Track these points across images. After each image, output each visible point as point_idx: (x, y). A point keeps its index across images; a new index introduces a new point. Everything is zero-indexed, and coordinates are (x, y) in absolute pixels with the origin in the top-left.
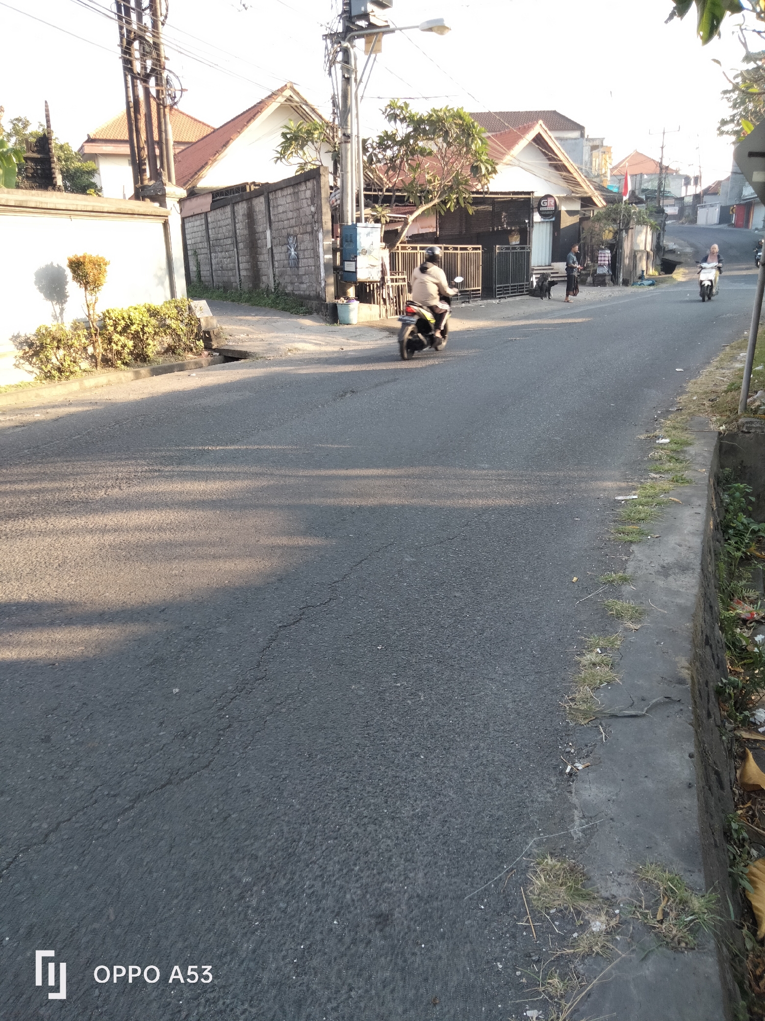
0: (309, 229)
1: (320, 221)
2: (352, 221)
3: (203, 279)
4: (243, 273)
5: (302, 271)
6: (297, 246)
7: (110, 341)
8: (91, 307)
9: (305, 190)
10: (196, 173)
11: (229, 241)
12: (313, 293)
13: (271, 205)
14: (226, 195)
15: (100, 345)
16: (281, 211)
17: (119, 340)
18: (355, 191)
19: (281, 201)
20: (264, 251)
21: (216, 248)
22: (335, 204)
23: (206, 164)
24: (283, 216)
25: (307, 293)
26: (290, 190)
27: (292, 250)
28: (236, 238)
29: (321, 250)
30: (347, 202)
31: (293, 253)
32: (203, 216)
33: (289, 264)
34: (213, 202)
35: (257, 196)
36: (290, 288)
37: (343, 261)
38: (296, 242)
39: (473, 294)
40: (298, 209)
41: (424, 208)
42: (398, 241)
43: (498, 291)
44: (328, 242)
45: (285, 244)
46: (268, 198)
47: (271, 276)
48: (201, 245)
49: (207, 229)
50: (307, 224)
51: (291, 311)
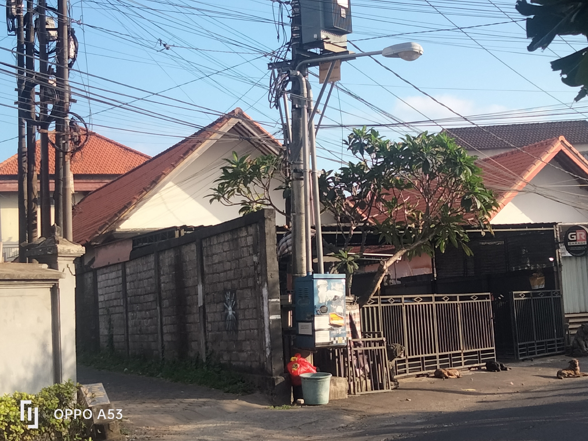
0: (250, 283)
1: (264, 273)
2: (308, 272)
3: (116, 345)
4: (167, 338)
5: (241, 336)
6: (236, 304)
9: (246, 236)
10: (116, 215)
11: (151, 298)
12: (255, 365)
13: (205, 253)
14: (150, 241)
16: (217, 261)
18: (310, 235)
19: (217, 249)
20: (195, 310)
21: (134, 305)
22: (286, 251)
23: (130, 203)
24: (219, 268)
25: (249, 364)
26: (228, 237)
27: (230, 308)
28: (160, 294)
29: (266, 309)
30: (301, 249)
31: (230, 313)
32: (120, 267)
33: (225, 326)
34: (134, 249)
35: (188, 243)
36: (226, 358)
37: (295, 321)
38: (235, 299)
39: (483, 357)
40: (237, 259)
41: (404, 251)
42: (371, 294)
43: (520, 351)
44: (276, 300)
45: (221, 302)
46: (201, 245)
47: (203, 341)
48: (115, 303)
49: (124, 282)
50: (248, 277)
51: (227, 389)
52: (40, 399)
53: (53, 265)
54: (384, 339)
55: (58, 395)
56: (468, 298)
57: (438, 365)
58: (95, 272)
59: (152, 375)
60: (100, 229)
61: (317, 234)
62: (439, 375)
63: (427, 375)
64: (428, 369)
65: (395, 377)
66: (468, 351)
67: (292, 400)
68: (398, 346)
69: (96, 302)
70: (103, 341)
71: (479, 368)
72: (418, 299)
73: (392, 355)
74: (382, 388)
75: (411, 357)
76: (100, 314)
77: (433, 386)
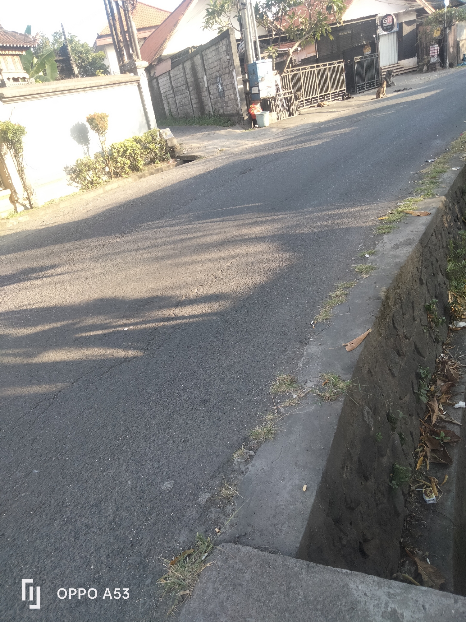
0: (227, 71)
1: (233, 65)
2: (253, 61)
3: (173, 113)
4: (194, 106)
5: (227, 99)
6: (222, 83)
7: (116, 162)
8: (103, 144)
9: (222, 46)
10: (161, 47)
11: (184, 87)
12: (235, 112)
13: (204, 59)
14: (179, 57)
15: (112, 165)
16: (210, 62)
17: (121, 160)
18: (253, 40)
19: (210, 56)
20: (204, 90)
21: (177, 92)
22: (242, 51)
23: (166, 39)
24: (212, 65)
25: (232, 112)
26: (214, 48)
27: (220, 86)
28: (188, 85)
29: (236, 83)
30: (249, 49)
31: (220, 88)
32: (167, 74)
33: (219, 95)
34: (172, 63)
35: (196, 55)
36: (221, 111)
37: (251, 87)
38: (222, 80)
39: (340, 94)
40: (220, 59)
41: (300, 42)
42: (284, 68)
43: (358, 88)
44: (240, 77)
45: (215, 83)
46: (202, 55)
47: (210, 105)
48: (169, 93)
49: (171, 82)
50: (225, 68)
51: (223, 125)
52: (144, 138)
53: (136, 73)
54: (292, 90)
55: (151, 135)
56: (332, 64)
57: (319, 101)
58: (157, 78)
59: (191, 125)
60: (155, 56)
61: (256, 39)
62: (319, 106)
63: (314, 106)
64: (314, 103)
65: (299, 109)
66: (333, 92)
67: (253, 126)
68: (299, 93)
69: (160, 94)
70: (167, 112)
71: (338, 100)
72: (308, 68)
73: (297, 98)
74: (293, 115)
75: (306, 98)
76: (163, 99)
77: (317, 111)
